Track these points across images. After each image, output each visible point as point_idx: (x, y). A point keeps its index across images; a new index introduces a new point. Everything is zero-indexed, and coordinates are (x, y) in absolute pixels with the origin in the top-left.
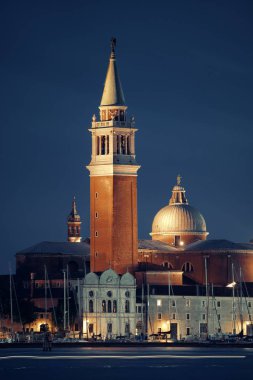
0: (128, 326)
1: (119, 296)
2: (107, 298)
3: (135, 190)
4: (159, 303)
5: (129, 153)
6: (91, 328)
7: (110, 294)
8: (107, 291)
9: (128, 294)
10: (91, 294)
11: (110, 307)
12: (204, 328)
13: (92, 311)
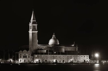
0: (29, 60)
1: (27, 55)
2: (24, 55)
3: (37, 36)
4: (36, 56)
5: (36, 29)
6: (21, 61)
7: (25, 55)
8: (24, 54)
9: (29, 55)
10: (21, 55)
11: (25, 57)
12: (46, 60)
13: (21, 58)
